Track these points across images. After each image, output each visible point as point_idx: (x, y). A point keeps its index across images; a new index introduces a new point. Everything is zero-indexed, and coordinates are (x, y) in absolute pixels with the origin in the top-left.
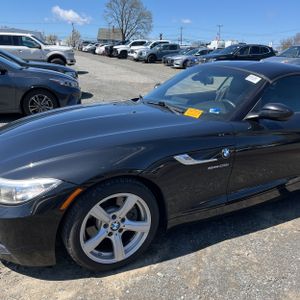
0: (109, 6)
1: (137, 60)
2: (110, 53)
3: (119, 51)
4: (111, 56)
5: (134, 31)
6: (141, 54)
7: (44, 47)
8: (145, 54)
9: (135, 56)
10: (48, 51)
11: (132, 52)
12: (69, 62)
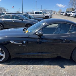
1: (72, 17)
3: (68, 14)
4: (66, 16)
6: (73, 15)
7: (44, 14)
8: (74, 15)
9: (72, 16)
10: (45, 15)
11: (71, 14)
12: (50, 18)
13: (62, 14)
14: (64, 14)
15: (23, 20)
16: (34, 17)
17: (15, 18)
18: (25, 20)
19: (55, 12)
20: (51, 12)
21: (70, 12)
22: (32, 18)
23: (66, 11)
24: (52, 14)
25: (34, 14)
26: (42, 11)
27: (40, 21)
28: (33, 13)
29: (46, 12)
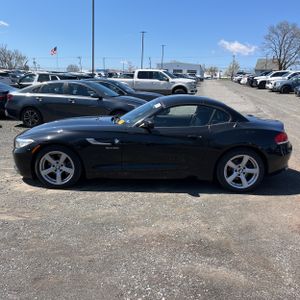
0: (268, 38)
1: (273, 90)
2: (252, 83)
3: (259, 81)
4: (253, 87)
5: (292, 60)
6: (275, 85)
7: (171, 80)
8: (279, 85)
9: (270, 86)
10: (174, 83)
11: (268, 83)
12: (189, 92)
13: (239, 81)
14: (244, 80)
15: (101, 98)
16: (136, 90)
17: (75, 91)
18: (107, 97)
19: (213, 71)
20: (198, 72)
21: (266, 74)
22: (130, 94)
23: (256, 70)
24: (202, 80)
25: (136, 79)
26: (161, 71)
27: (148, 101)
28: (132, 76)
29: (181, 71)
